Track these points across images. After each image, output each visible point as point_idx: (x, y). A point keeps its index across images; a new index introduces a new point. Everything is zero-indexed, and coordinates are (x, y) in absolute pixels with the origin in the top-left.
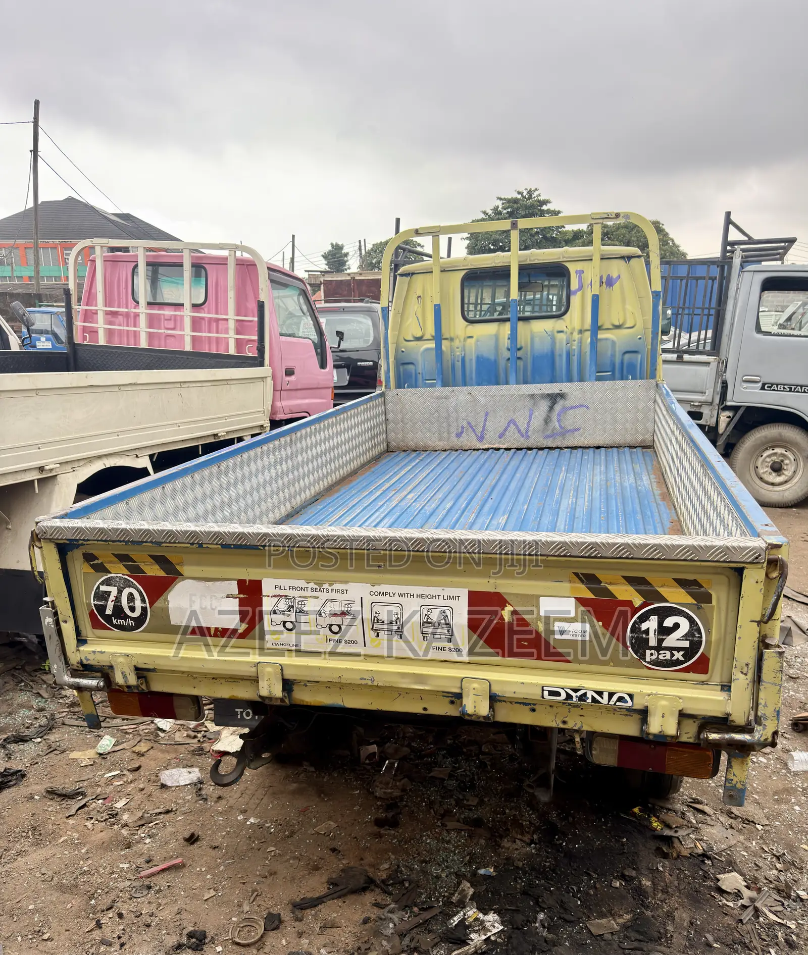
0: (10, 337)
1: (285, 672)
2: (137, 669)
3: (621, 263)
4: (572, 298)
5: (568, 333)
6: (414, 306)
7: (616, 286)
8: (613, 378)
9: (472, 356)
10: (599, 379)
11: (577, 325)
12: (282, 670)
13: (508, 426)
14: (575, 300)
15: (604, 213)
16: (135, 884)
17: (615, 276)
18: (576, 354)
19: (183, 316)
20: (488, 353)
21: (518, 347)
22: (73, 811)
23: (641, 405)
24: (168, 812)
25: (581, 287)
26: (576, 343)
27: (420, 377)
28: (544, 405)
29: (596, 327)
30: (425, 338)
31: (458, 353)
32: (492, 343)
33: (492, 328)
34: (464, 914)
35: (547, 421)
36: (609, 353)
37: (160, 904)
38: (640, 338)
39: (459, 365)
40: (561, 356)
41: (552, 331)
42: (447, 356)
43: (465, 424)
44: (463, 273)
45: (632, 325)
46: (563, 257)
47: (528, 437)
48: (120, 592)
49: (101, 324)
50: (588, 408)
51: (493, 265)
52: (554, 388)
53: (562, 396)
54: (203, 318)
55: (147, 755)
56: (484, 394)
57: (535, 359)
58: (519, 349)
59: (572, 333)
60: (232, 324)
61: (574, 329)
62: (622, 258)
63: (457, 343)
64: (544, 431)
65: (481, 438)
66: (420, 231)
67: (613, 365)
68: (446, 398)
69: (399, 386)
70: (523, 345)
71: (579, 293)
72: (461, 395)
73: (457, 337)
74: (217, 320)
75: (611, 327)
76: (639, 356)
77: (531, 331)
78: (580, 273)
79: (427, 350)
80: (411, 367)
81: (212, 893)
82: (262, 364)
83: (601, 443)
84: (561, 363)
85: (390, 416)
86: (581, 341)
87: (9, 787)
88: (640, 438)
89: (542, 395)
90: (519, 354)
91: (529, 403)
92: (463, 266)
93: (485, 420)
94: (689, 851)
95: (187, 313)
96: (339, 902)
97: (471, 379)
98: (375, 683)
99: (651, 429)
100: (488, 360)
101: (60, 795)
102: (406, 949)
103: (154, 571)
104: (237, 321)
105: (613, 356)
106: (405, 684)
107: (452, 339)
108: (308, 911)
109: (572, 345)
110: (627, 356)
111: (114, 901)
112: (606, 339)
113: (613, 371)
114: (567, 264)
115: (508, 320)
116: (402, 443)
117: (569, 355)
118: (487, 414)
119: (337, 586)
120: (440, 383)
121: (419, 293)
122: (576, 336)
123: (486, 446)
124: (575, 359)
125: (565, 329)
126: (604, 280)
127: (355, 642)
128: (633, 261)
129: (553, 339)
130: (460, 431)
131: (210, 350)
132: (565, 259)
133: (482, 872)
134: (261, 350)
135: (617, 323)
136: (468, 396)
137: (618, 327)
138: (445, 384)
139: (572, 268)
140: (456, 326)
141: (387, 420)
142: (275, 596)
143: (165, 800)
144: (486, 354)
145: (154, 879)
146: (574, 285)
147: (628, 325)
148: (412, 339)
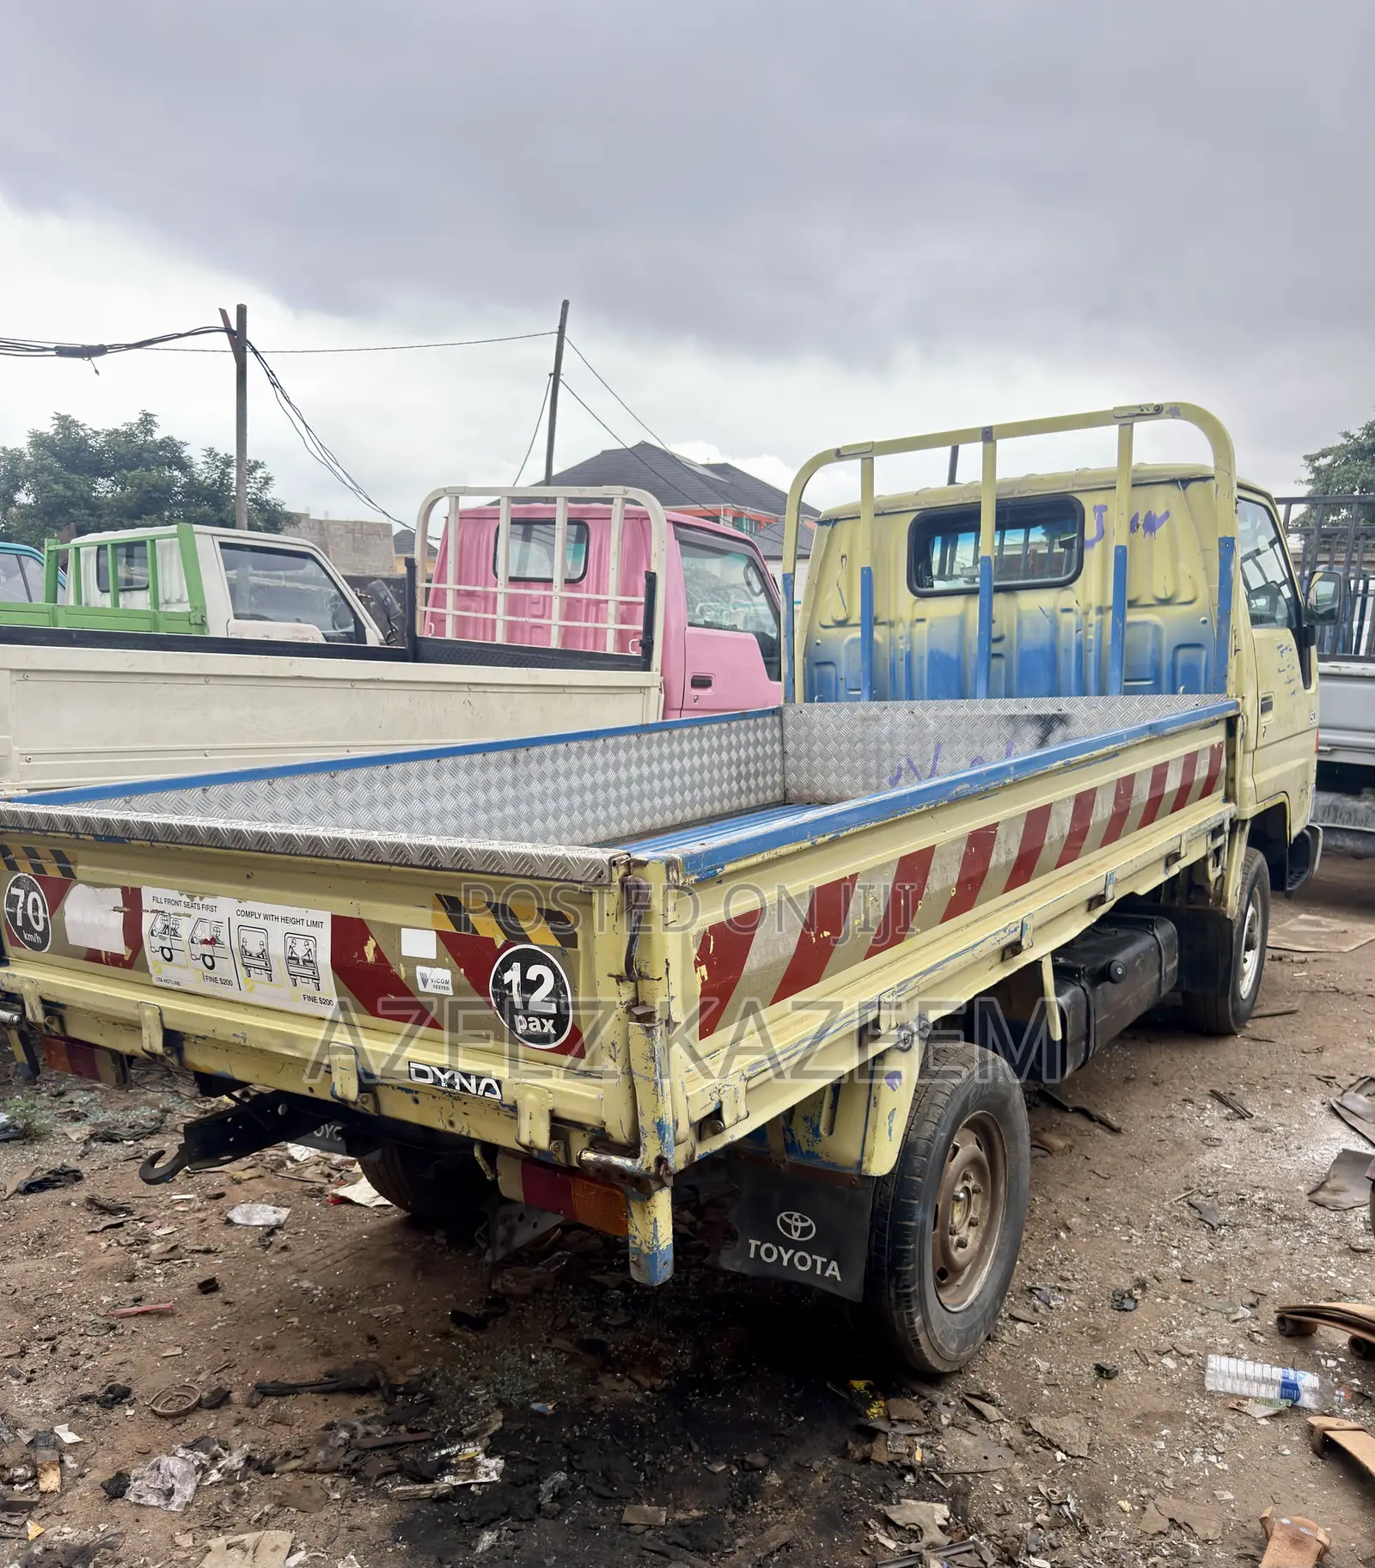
0: (368, 630)
1: (166, 1018)
2: (44, 1002)
3: (1173, 491)
4: (1087, 554)
5: (1080, 612)
6: (836, 572)
7: (1162, 531)
8: (1156, 690)
9: (922, 650)
10: (1129, 691)
11: (1094, 599)
12: (161, 1014)
14: (1092, 558)
15: (1135, 407)
16: (100, 1321)
17: (1159, 513)
18: (1093, 647)
19: (551, 597)
20: (949, 647)
21: (995, 635)
22: (101, 1227)
24: (208, 1251)
25: (1102, 533)
26: (1093, 629)
27: (842, 685)
28: (1031, 735)
29: (1123, 602)
30: (848, 623)
31: (902, 647)
32: (955, 630)
33: (956, 606)
34: (460, 1450)
36: (1149, 647)
37: (108, 1349)
38: (1205, 622)
39: (902, 665)
40: (1067, 651)
41: (1053, 611)
42: (884, 653)
43: (903, 763)
44: (914, 515)
45: (1190, 598)
46: (1074, 485)
48: (26, 897)
49: (450, 610)
51: (961, 501)
52: (1047, 706)
53: (1062, 719)
54: (579, 600)
55: (244, 1185)
56: (935, 713)
57: (1025, 657)
58: (999, 640)
59: (1086, 613)
60: (612, 608)
61: (1089, 606)
62: (1173, 482)
63: (901, 630)
66: (842, 453)
67: (1157, 668)
68: (876, 719)
69: (809, 698)
70: (1005, 632)
71: (1098, 545)
72: (897, 715)
73: (901, 621)
74: (598, 602)
75: (1154, 602)
76: (1204, 654)
77: (1019, 612)
78: (1101, 510)
79: (853, 641)
80: (829, 668)
81: (179, 1351)
82: (646, 667)
84: (1068, 664)
85: (790, 747)
86: (1099, 627)
87: (55, 1188)
89: (1028, 716)
90: (996, 648)
91: (1007, 732)
92: (914, 505)
93: (936, 758)
94: (891, 1457)
95: (558, 592)
96: (319, 1399)
97: (921, 688)
98: (248, 1044)
100: (948, 658)
101: (101, 1207)
102: (342, 1467)
103: (53, 871)
104: (622, 603)
105: (1157, 651)
106: (277, 1047)
107: (891, 624)
108: (272, 1398)
109: (1086, 633)
110: (1182, 653)
111: (60, 1333)
112: (1144, 623)
113: (1157, 678)
114: (1080, 497)
115: (978, 592)
116: (806, 792)
117: (1079, 647)
118: (938, 747)
119: (208, 901)
120: (866, 693)
121: (844, 551)
122: (1093, 617)
124: (1091, 657)
125: (1074, 606)
126: (1141, 522)
127: (230, 983)
128: (1192, 487)
129: (1055, 623)
130: (894, 774)
131: (585, 647)
132: (1076, 488)
133: (535, 1406)
134: (647, 646)
135: (1162, 596)
136: (911, 716)
137: (1166, 602)
138: (873, 698)
139: (1088, 502)
140: (899, 600)
141: (784, 752)
142: (153, 911)
143: (217, 1237)
144: (944, 649)
145: (125, 1322)
146: (1090, 531)
147: (1182, 598)
148: (832, 624)
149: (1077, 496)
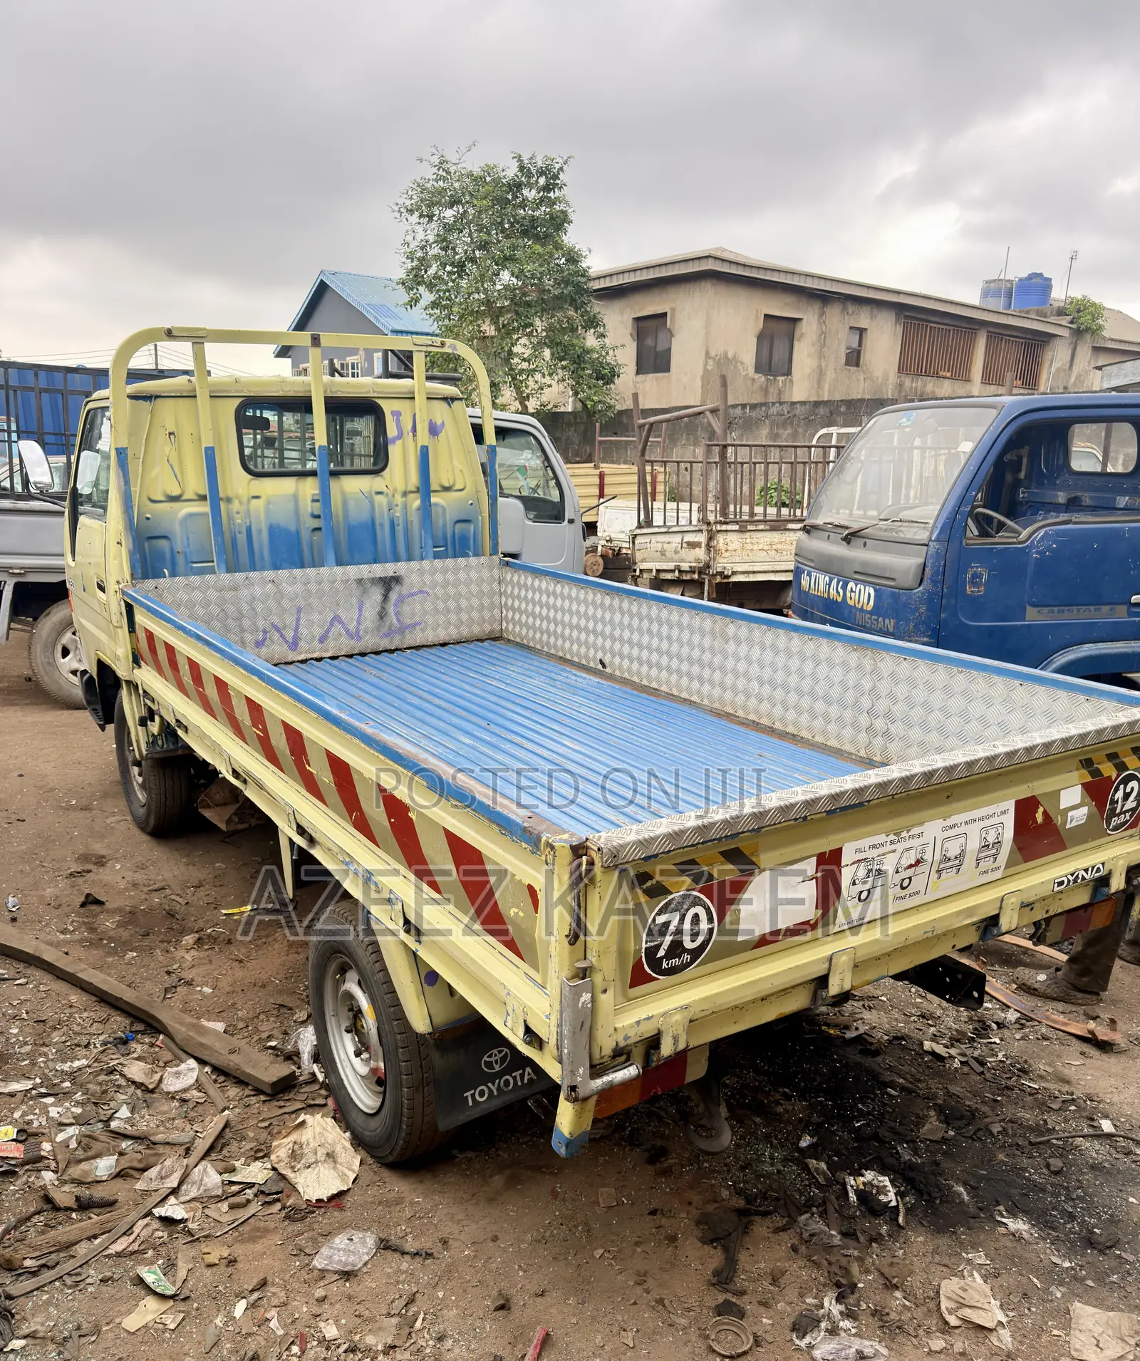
3: (443, 405)
5: (390, 495)
6: (163, 448)
7: (442, 435)
8: (446, 554)
9: (261, 525)
10: (437, 556)
11: (400, 485)
13: (332, 624)
17: (440, 422)
18: (401, 523)
20: (286, 522)
23: (485, 588)
25: (401, 434)
26: (400, 508)
27: (180, 558)
28: (376, 594)
29: (425, 489)
30: (184, 498)
31: (239, 521)
32: (291, 506)
33: (287, 485)
35: (382, 615)
36: (441, 522)
38: (473, 504)
39: (242, 538)
40: (382, 525)
41: (370, 492)
42: (228, 524)
43: (267, 626)
45: (462, 487)
46: (374, 391)
47: (360, 638)
50: (428, 594)
51: (281, 394)
52: (388, 569)
53: (397, 580)
56: (292, 580)
57: (351, 529)
58: (334, 516)
59: (393, 496)
61: (395, 490)
62: (445, 399)
63: (236, 506)
64: (378, 628)
65: (294, 645)
66: (175, 333)
67: (445, 538)
68: (237, 588)
70: (333, 510)
71: (399, 442)
72: (258, 584)
73: (238, 496)
75: (439, 489)
76: (472, 527)
77: (342, 491)
78: (397, 414)
79: (196, 515)
80: (163, 543)
83: (447, 639)
84: (384, 534)
86: (405, 506)
88: (487, 628)
89: (373, 579)
91: (357, 591)
92: (236, 392)
93: (298, 620)
97: (262, 558)
99: (498, 617)
100: (287, 531)
105: (445, 526)
107: (232, 500)
109: (395, 511)
110: (458, 526)
112: (438, 504)
113: (446, 546)
114: (379, 402)
115: (313, 473)
117: (392, 524)
118: (299, 610)
120: (223, 566)
121: (171, 427)
122: (399, 499)
123: (302, 657)
124: (400, 529)
125: (385, 489)
128: (456, 404)
129: (372, 502)
130: (260, 637)
132: (375, 395)
133: (804, 1144)
135: (446, 484)
136: (270, 585)
137: (447, 489)
138: (231, 569)
139: (387, 406)
140: (236, 481)
142: (854, 863)
144: (282, 524)
146: (391, 430)
147: (456, 488)
148: (163, 498)
149: (379, 401)
